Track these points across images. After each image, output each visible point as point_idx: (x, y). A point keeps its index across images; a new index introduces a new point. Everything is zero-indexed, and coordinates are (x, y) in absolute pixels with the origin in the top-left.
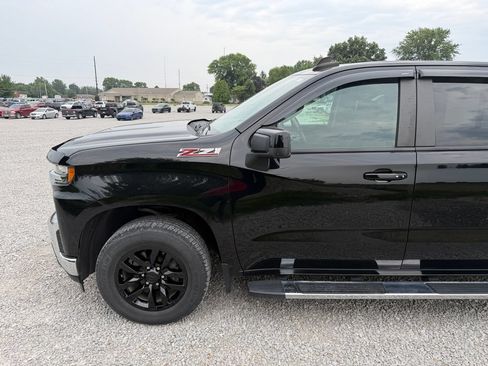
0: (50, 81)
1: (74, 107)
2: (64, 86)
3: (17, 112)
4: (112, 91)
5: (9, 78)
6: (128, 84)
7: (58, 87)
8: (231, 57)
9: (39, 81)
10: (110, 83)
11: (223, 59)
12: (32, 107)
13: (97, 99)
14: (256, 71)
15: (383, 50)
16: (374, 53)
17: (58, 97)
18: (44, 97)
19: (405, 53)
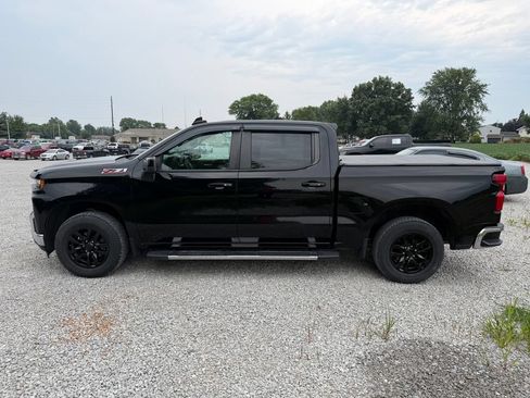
0: (65, 122)
1: (85, 149)
2: (79, 127)
3: (27, 154)
4: (130, 132)
5: (22, 119)
6: (146, 125)
7: (73, 127)
8: (253, 97)
9: (53, 121)
10: (127, 124)
11: (244, 99)
12: (43, 148)
13: (113, 140)
14: (278, 111)
15: (410, 90)
16: (399, 93)
17: (72, 138)
18: (58, 138)
19: (432, 93)
